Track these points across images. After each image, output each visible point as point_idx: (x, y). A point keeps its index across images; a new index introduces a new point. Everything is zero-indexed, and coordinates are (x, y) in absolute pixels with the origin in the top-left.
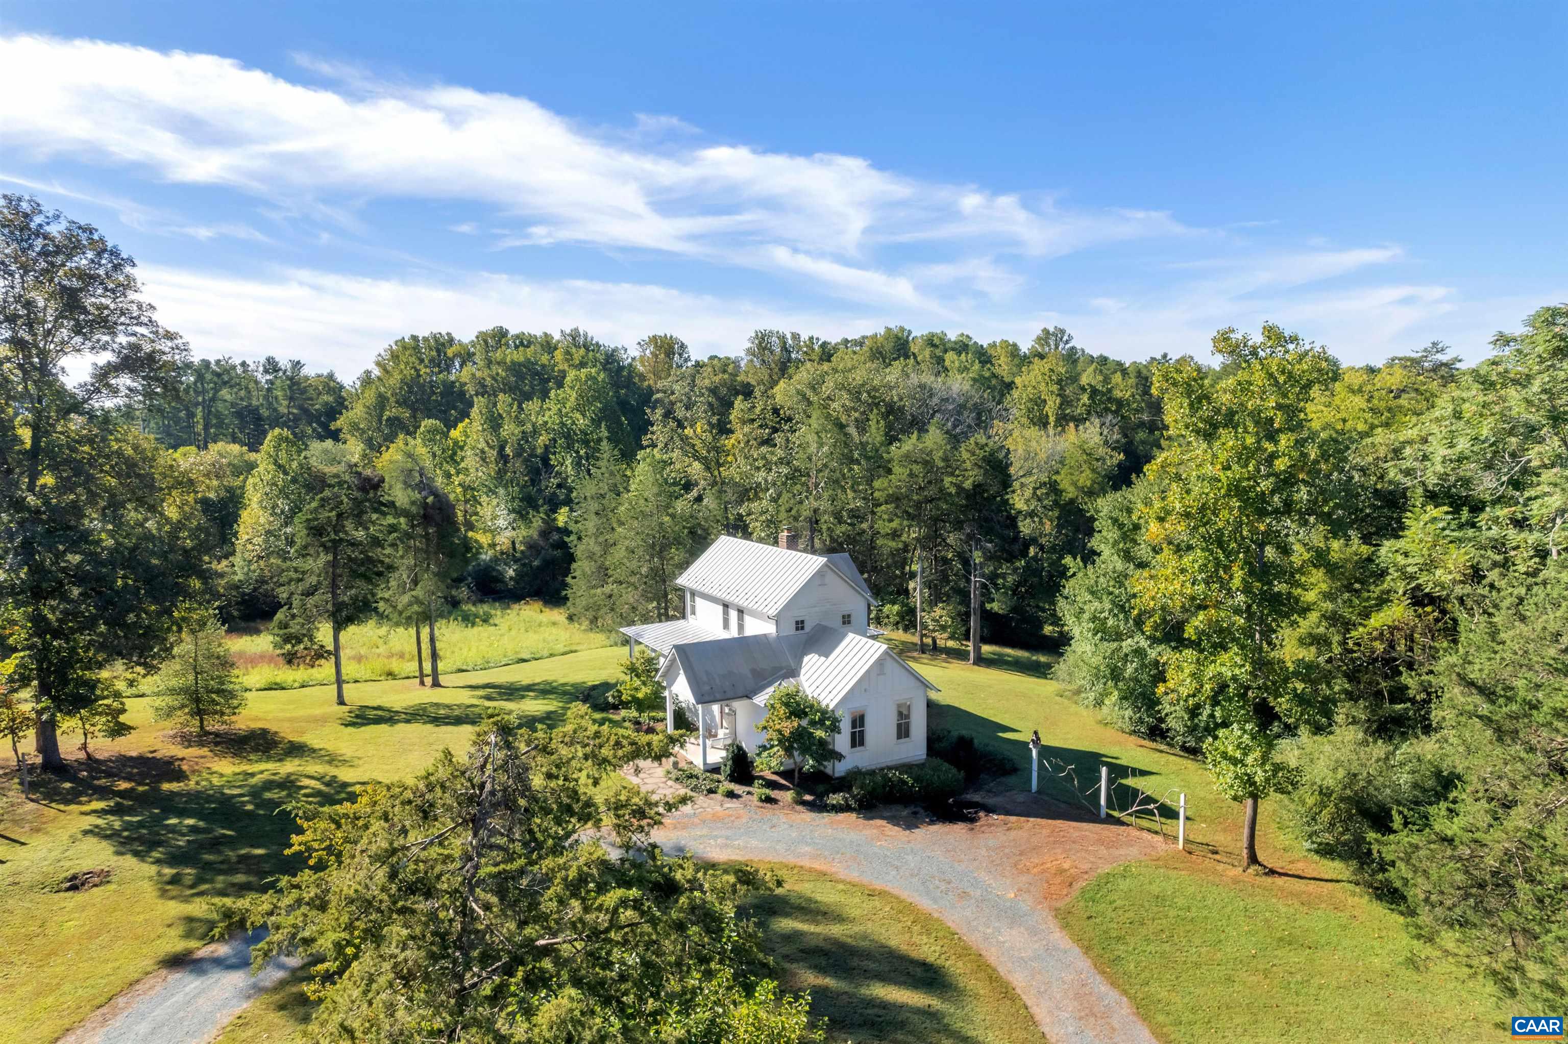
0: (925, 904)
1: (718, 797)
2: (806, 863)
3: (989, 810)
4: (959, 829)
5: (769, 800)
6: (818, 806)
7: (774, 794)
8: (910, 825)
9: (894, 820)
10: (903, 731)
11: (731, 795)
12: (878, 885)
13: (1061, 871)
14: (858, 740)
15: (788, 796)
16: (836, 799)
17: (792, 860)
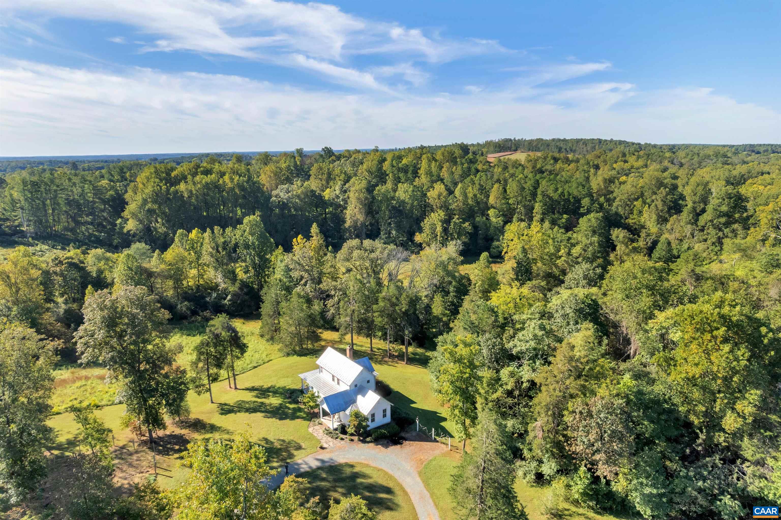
0: (390, 472)
1: (338, 440)
2: (363, 462)
3: (406, 440)
4: (399, 446)
5: (352, 440)
6: (364, 441)
7: (353, 438)
8: (386, 446)
9: (383, 445)
10: (384, 416)
11: (342, 439)
12: (380, 467)
13: (421, 460)
14: (373, 420)
15: (356, 438)
16: (368, 439)
17: (360, 461)
